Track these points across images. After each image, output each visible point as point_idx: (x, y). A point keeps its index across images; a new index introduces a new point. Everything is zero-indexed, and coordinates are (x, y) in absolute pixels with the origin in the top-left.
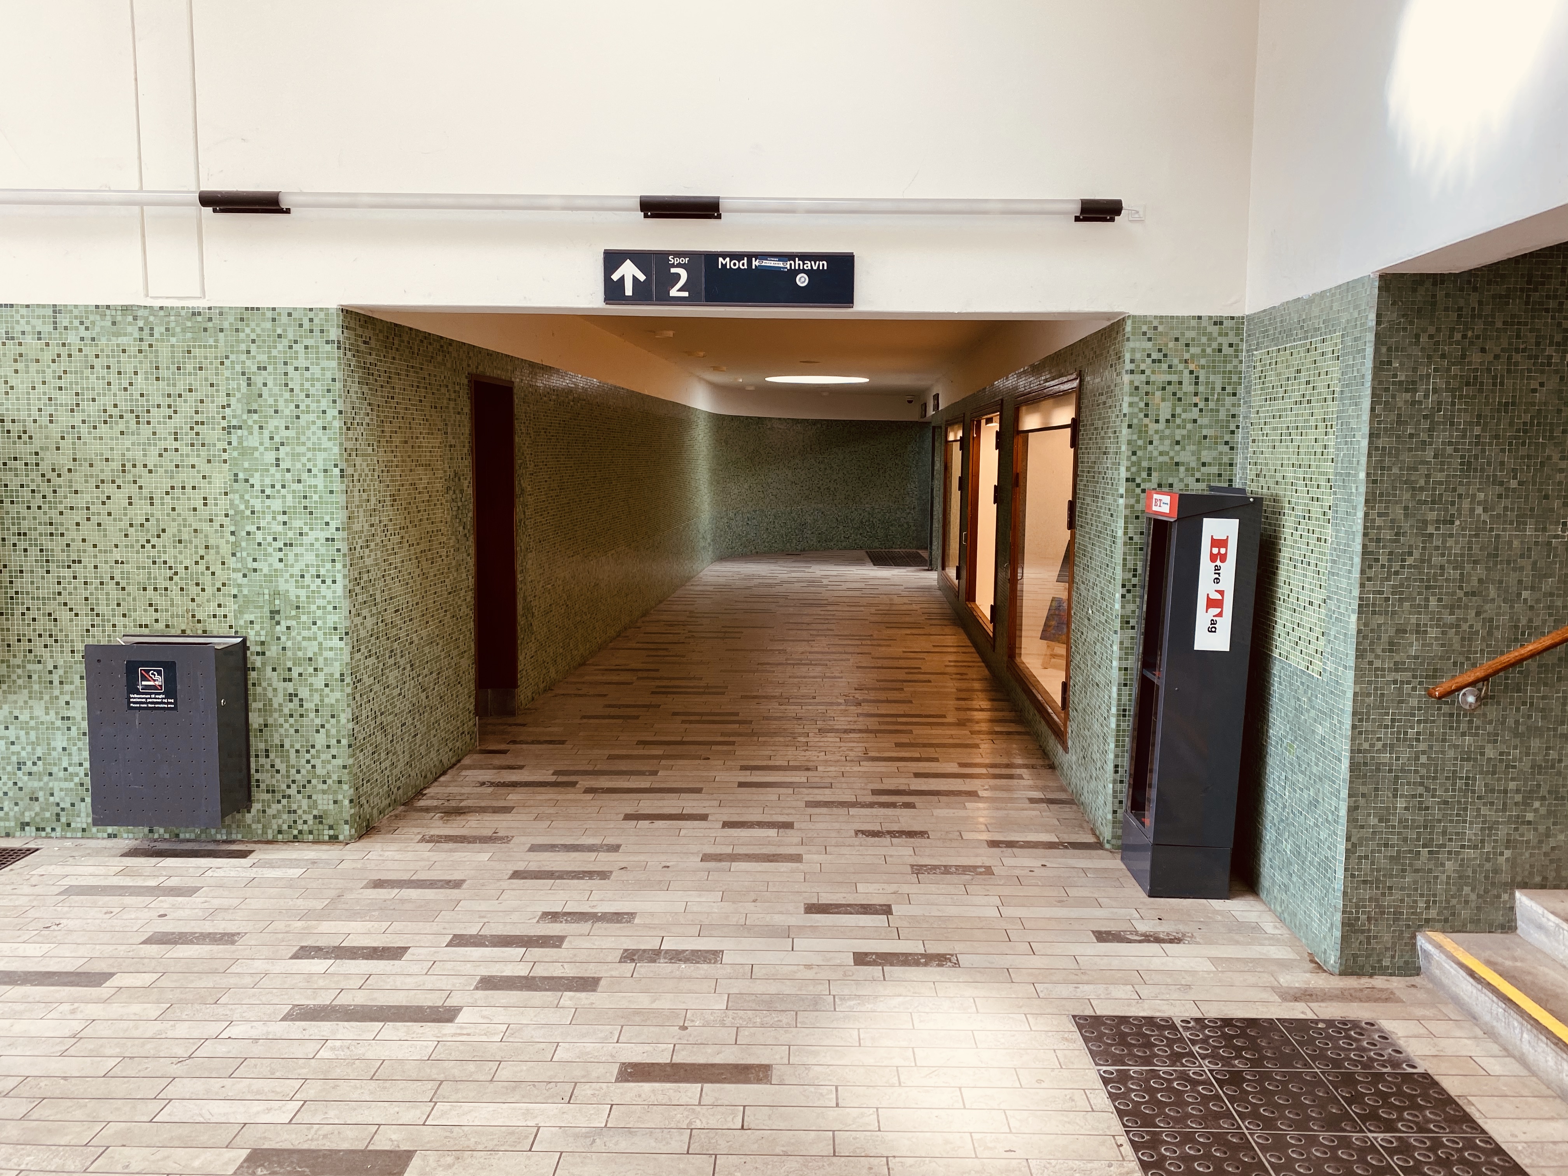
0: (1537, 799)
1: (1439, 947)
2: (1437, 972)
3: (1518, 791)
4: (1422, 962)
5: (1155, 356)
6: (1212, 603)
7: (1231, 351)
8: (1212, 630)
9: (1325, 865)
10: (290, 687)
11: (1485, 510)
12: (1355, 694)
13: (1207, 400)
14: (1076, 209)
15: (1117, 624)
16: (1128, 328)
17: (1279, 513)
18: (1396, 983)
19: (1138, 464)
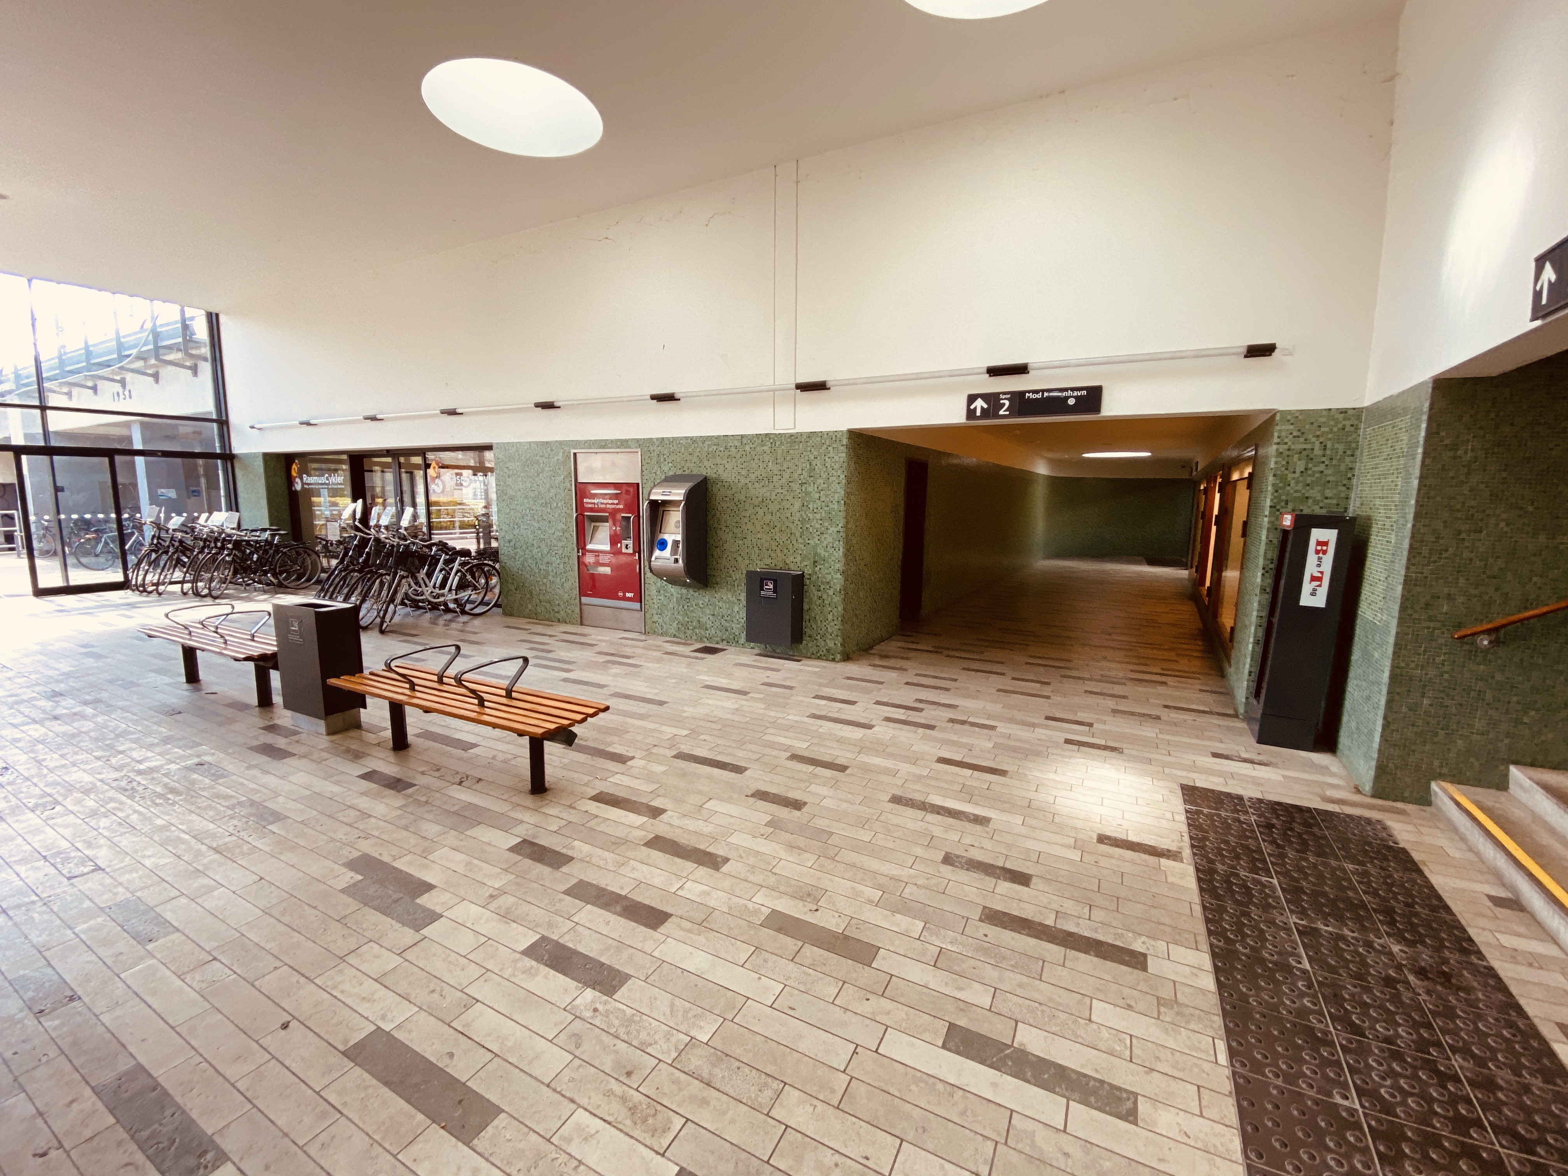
0: (1533, 709)
1: (1445, 790)
2: (1440, 804)
3: (1518, 703)
4: (1433, 799)
5: (1295, 434)
6: (1313, 579)
7: (1352, 429)
8: (1313, 593)
9: (1370, 734)
11: (1507, 525)
12: (1397, 633)
13: (1331, 459)
14: (1244, 350)
15: (1258, 591)
16: (1278, 417)
17: (1369, 527)
18: (1410, 808)
19: (1278, 497)
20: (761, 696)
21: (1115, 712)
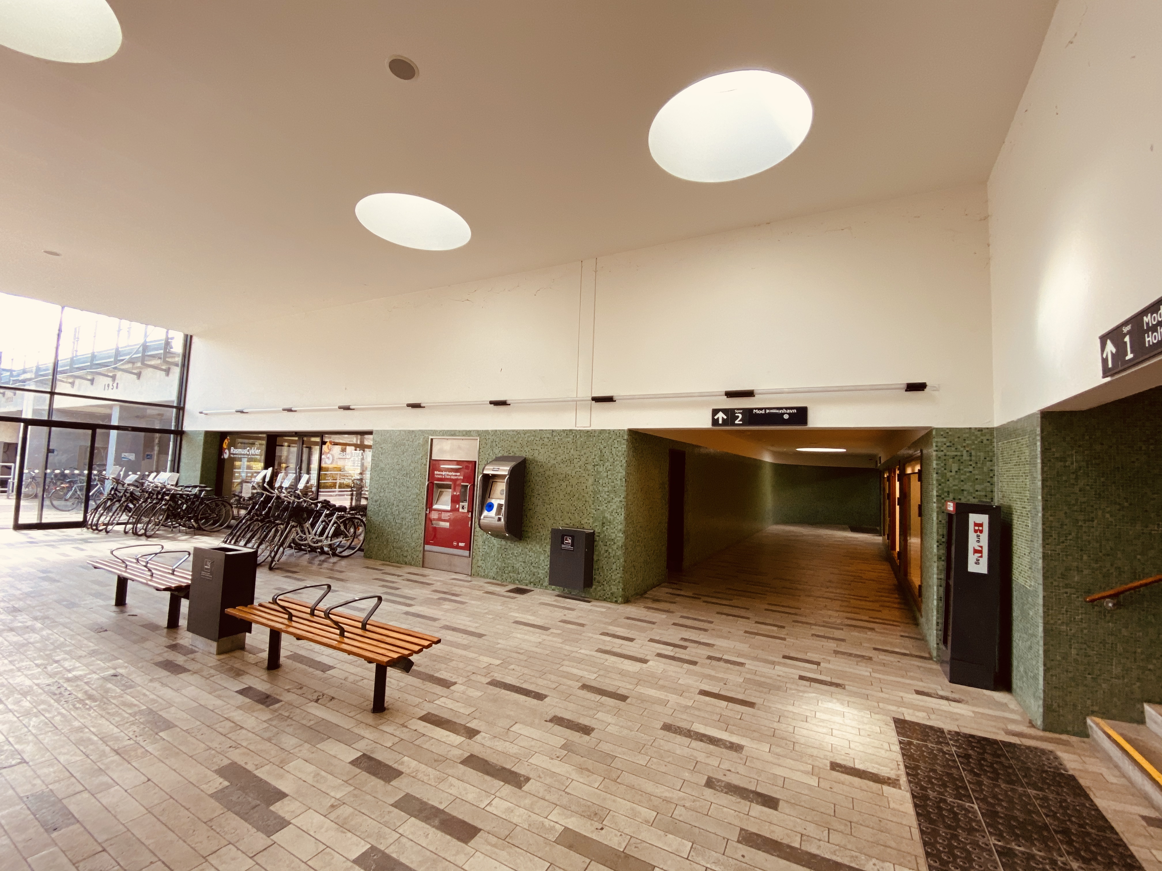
0: (1154, 658)
1: (1097, 725)
3: (1142, 653)
4: (1090, 732)
5: (948, 444)
6: (976, 551)
7: (988, 442)
8: (977, 563)
9: (1035, 678)
10: (606, 548)
11: (1111, 516)
12: (1044, 597)
13: (977, 463)
14: (905, 386)
15: (935, 559)
16: (934, 433)
17: (1011, 514)
18: (1074, 739)
19: (942, 489)
20: (559, 632)
21: (836, 652)
